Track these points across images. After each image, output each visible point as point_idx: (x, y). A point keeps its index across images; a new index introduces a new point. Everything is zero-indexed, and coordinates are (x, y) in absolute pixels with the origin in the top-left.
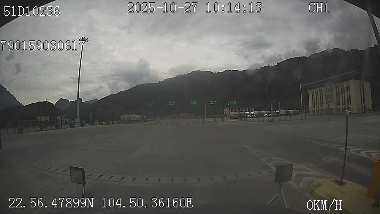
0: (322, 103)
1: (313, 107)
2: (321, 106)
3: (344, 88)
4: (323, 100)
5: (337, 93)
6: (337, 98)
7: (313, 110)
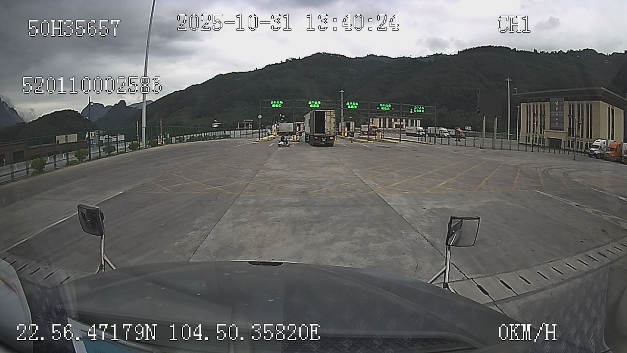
0: (543, 127)
1: (527, 132)
2: (541, 133)
3: (582, 111)
4: (544, 124)
5: (571, 116)
6: (570, 125)
7: (526, 137)
